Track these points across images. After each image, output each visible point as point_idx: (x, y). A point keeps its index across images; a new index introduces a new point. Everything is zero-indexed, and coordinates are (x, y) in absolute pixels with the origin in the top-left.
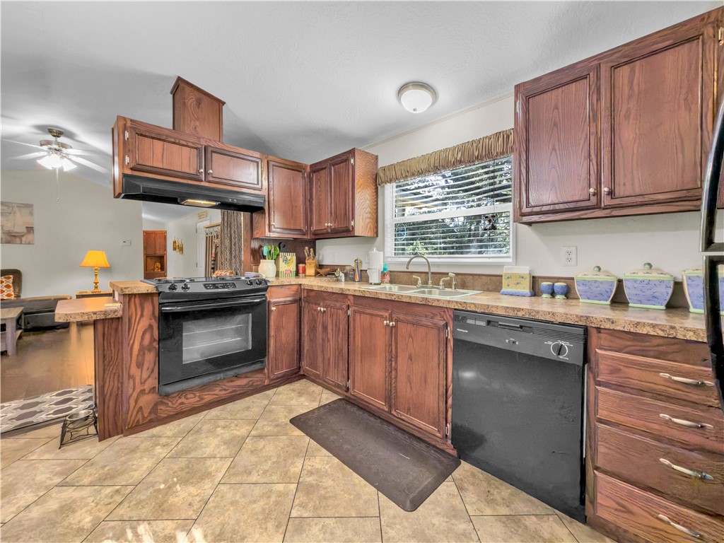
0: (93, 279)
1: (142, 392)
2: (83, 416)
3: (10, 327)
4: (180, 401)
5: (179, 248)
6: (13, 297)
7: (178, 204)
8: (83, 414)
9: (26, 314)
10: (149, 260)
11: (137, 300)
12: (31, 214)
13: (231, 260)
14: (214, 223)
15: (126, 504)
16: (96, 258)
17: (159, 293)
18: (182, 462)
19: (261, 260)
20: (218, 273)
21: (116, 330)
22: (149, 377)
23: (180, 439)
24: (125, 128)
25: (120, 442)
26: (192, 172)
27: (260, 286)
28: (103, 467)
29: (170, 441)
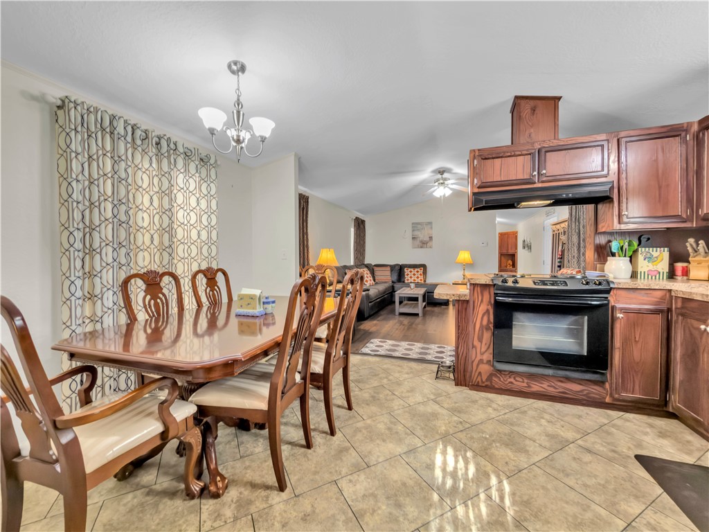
0: (462, 273)
1: (481, 361)
2: (448, 365)
3: (420, 299)
4: (509, 380)
5: (527, 246)
6: (422, 282)
7: (515, 208)
8: (448, 363)
9: (428, 292)
10: (502, 257)
11: (479, 289)
12: (432, 228)
13: (579, 257)
14: (561, 219)
15: (464, 433)
16: (464, 256)
17: (494, 285)
18: (506, 429)
19: (609, 258)
20: (564, 271)
21: (466, 309)
22: (486, 351)
23: (508, 411)
24: (474, 158)
25: (466, 391)
26: (525, 178)
27: (600, 287)
28: (456, 403)
29: (499, 408)
